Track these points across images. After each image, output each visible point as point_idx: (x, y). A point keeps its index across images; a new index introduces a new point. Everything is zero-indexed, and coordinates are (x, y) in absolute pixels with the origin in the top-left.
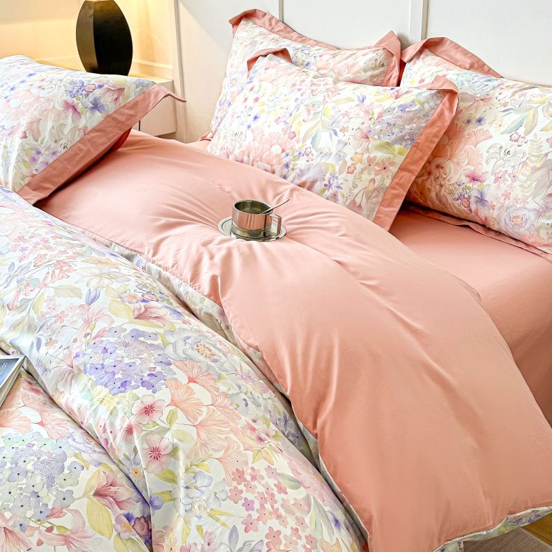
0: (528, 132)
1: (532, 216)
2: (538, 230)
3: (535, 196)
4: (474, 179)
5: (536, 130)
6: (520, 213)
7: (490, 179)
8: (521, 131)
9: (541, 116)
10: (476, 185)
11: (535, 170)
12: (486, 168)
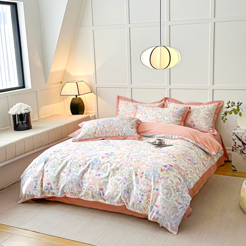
0: (200, 113)
1: (205, 126)
2: (206, 129)
3: (204, 123)
4: (192, 122)
5: (201, 112)
6: (202, 126)
7: (195, 122)
8: (199, 113)
9: (201, 110)
10: (192, 123)
11: (203, 119)
12: (194, 120)
